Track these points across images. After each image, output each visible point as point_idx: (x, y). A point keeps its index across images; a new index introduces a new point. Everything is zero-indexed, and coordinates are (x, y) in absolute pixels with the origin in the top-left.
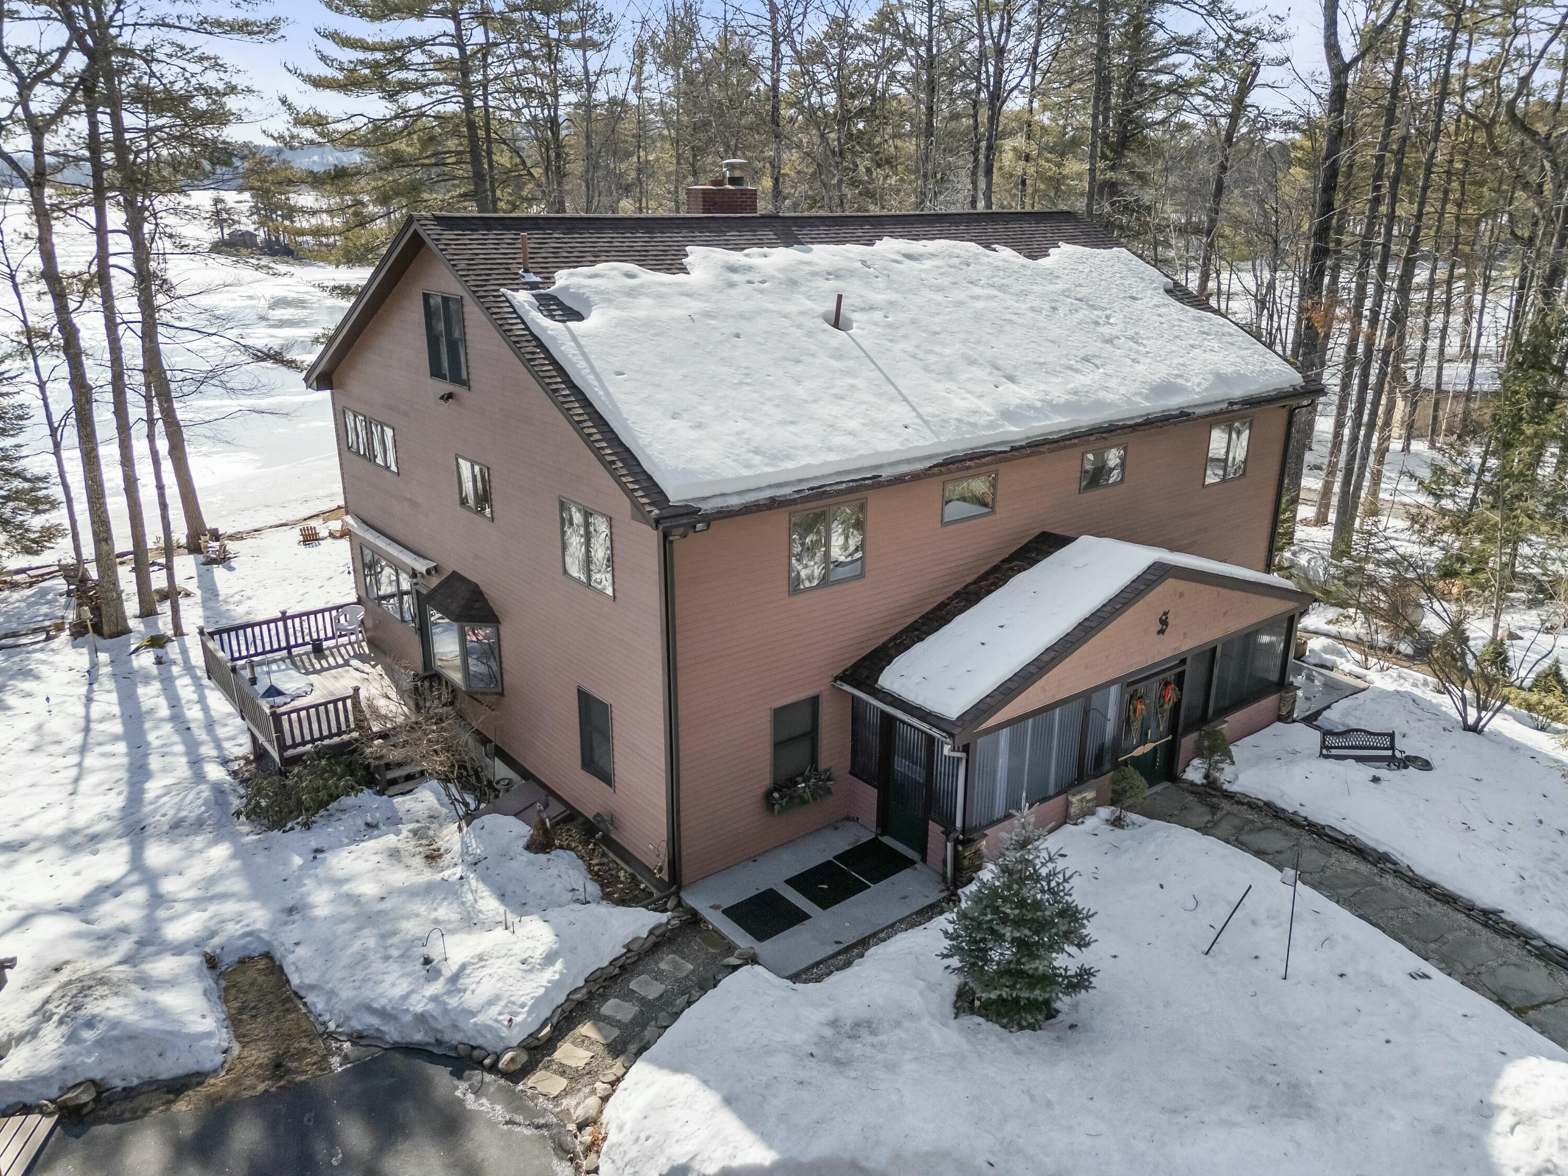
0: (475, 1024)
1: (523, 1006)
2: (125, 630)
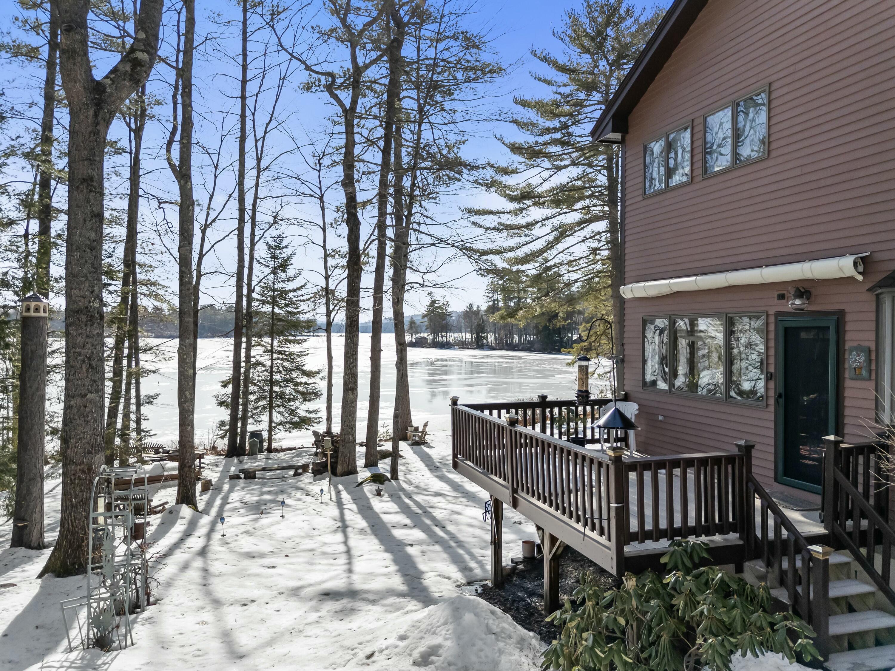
2: (353, 471)
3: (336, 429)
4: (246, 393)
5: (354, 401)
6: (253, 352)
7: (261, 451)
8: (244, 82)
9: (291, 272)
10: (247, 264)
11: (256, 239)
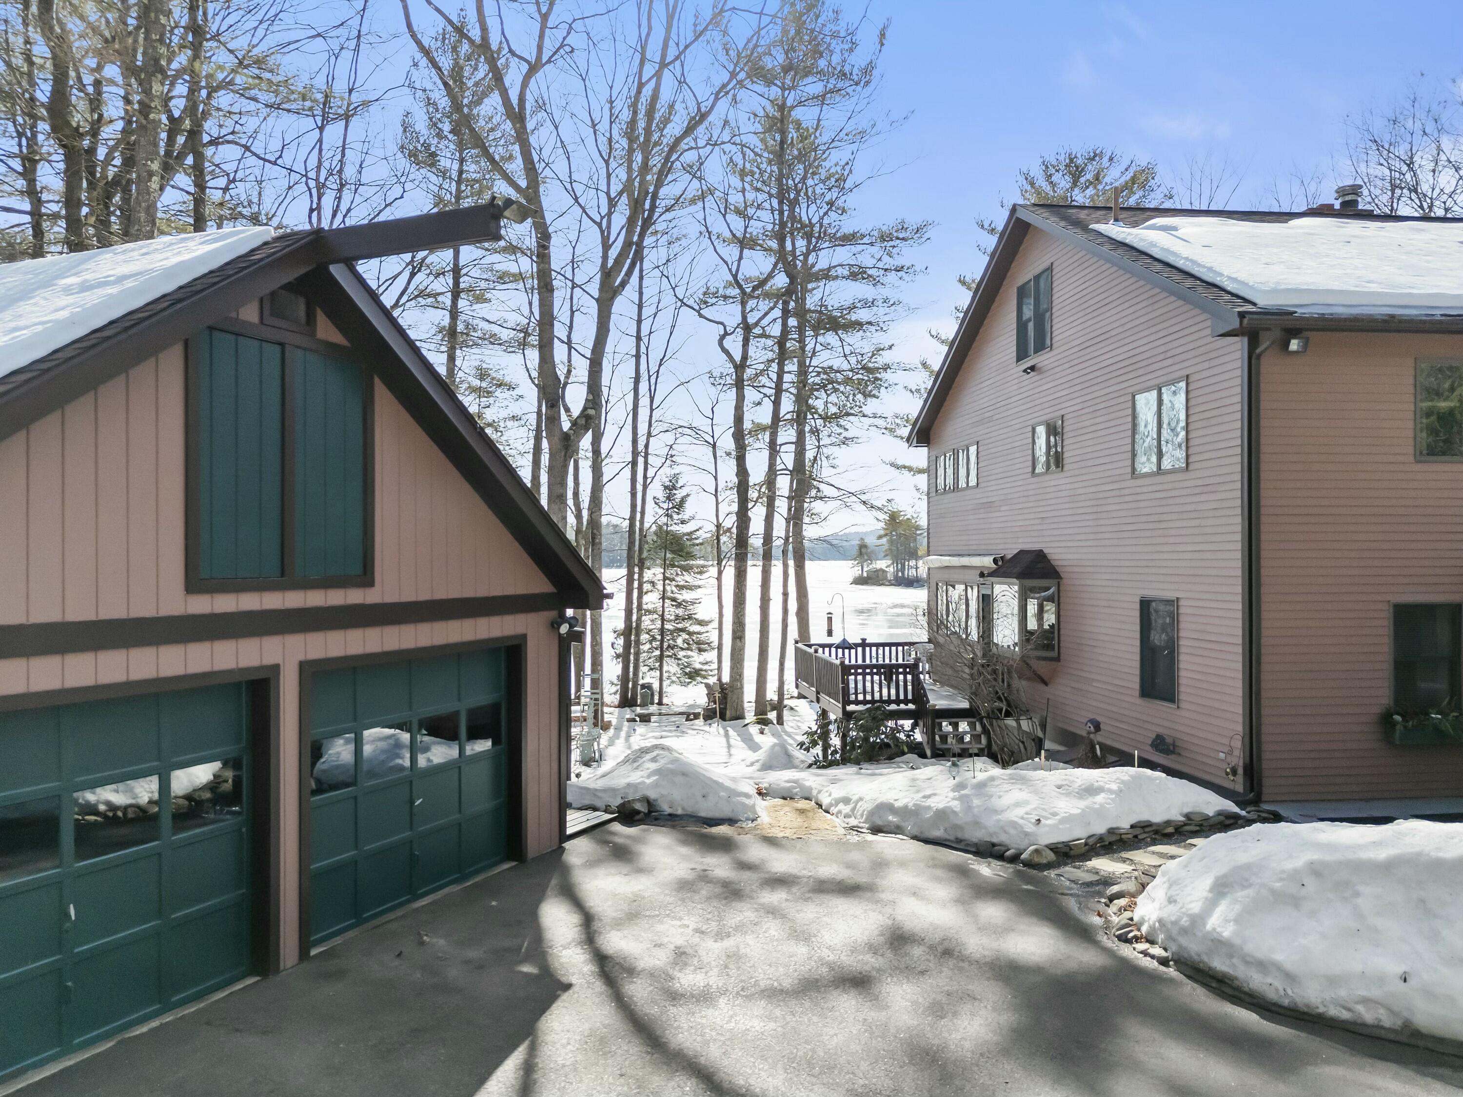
0: (999, 821)
1: (1055, 814)
2: (741, 717)
3: (726, 678)
4: (638, 642)
5: (742, 649)
6: (646, 598)
7: (652, 703)
8: (639, 321)
9: (685, 516)
10: (639, 509)
11: (649, 481)
